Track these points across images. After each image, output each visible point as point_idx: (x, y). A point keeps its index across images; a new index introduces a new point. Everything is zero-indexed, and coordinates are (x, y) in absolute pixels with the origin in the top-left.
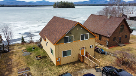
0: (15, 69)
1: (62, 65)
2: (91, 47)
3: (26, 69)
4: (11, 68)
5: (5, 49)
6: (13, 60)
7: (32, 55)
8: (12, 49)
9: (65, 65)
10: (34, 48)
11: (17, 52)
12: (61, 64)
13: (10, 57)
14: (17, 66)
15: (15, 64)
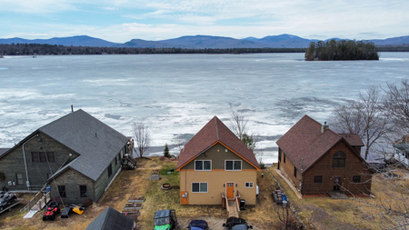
0: (128, 196)
1: (191, 206)
2: (247, 185)
3: (139, 199)
4: (124, 194)
5: (130, 164)
6: (132, 184)
7: (160, 182)
8: (141, 166)
9: (194, 206)
10: (172, 171)
11: (145, 172)
12: (190, 203)
13: (131, 178)
14: (132, 192)
15: (132, 189)
